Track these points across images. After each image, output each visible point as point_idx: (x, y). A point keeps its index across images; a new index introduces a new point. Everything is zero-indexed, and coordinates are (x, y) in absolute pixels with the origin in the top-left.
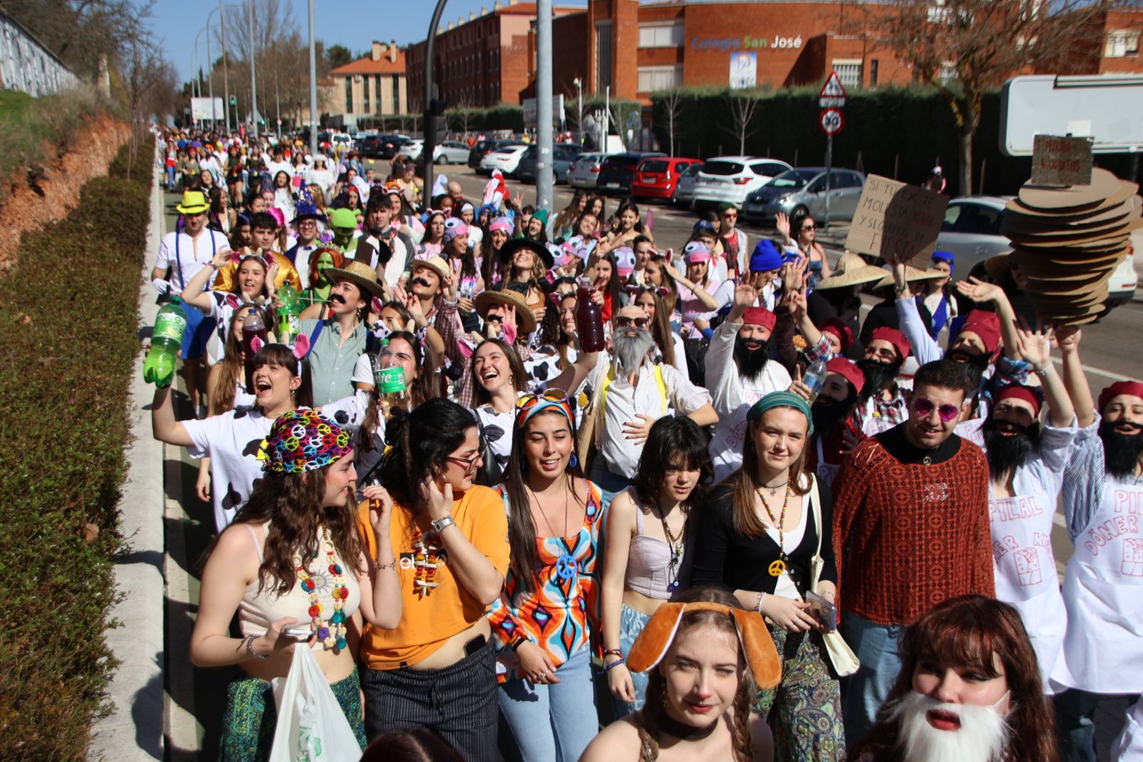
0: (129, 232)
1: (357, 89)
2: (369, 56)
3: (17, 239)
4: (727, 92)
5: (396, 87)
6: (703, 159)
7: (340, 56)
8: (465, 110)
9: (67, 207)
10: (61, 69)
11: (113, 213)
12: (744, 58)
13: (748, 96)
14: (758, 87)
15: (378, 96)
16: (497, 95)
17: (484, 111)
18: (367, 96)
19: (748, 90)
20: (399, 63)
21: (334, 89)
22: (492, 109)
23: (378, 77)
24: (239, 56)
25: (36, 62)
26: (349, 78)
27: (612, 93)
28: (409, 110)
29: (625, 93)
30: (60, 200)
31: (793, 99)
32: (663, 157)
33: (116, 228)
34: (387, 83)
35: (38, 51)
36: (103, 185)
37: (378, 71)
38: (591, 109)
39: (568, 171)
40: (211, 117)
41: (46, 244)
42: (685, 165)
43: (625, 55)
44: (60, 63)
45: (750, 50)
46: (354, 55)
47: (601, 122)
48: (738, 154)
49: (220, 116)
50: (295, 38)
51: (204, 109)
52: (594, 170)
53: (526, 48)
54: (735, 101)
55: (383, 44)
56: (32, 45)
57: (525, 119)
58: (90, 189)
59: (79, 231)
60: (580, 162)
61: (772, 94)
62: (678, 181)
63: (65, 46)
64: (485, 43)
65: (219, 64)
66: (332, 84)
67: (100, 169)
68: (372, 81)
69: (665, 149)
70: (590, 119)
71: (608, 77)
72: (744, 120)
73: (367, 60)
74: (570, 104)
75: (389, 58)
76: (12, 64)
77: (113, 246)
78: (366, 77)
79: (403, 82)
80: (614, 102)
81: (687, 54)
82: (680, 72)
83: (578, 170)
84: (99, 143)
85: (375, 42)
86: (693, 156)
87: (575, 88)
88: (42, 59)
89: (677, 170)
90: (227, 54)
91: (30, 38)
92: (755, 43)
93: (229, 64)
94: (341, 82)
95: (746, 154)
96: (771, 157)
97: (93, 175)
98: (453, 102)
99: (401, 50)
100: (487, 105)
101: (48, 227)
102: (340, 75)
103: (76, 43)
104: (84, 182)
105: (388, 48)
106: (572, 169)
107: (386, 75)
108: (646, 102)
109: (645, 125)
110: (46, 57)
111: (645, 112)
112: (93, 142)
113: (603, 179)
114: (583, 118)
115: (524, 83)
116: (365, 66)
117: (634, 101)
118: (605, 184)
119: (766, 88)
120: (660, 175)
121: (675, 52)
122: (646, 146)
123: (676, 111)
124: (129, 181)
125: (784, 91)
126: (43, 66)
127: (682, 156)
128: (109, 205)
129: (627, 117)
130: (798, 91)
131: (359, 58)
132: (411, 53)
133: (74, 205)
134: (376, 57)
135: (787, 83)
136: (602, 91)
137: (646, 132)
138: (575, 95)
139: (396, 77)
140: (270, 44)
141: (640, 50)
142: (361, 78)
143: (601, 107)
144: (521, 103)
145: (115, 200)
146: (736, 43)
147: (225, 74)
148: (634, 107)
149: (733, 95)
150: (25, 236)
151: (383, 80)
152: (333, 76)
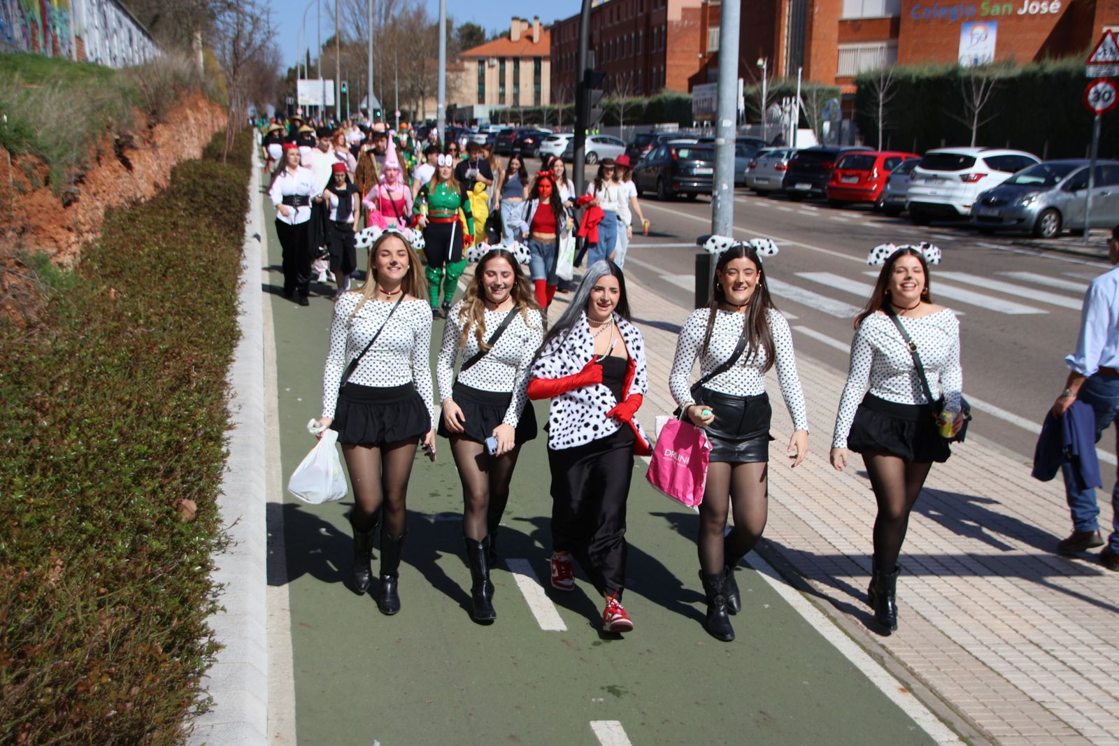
0: (226, 215)
1: (492, 75)
2: (508, 35)
3: (101, 213)
4: (956, 70)
5: (537, 72)
6: (921, 152)
7: (472, 35)
8: (621, 100)
9: (156, 186)
10: (150, 44)
11: (208, 194)
12: (979, 30)
13: (983, 75)
14: (996, 65)
15: (516, 83)
16: (661, 81)
17: (644, 101)
18: (502, 84)
19: (983, 68)
20: (542, 43)
21: (463, 75)
22: (654, 98)
23: (516, 60)
24: (353, 34)
25: (123, 34)
26: (481, 63)
27: (806, 76)
28: (553, 99)
29: (821, 77)
30: (149, 177)
31: (1047, 77)
32: (869, 151)
33: (212, 209)
34: (527, 68)
35: (126, 21)
36: (196, 168)
37: (516, 52)
38: (778, 96)
39: (747, 170)
40: (320, 103)
41: (132, 219)
42: (896, 161)
43: (824, 28)
44: (150, 38)
45: (988, 19)
46: (488, 35)
47: (790, 112)
48: (967, 144)
49: (330, 102)
50: (420, 14)
51: (312, 93)
52: (779, 168)
53: (699, 23)
54: (968, 81)
55: (524, 21)
56: (120, 14)
57: (694, 109)
58: (181, 170)
59: (171, 208)
60: (762, 157)
61: (1016, 71)
62: (888, 180)
63: (156, 18)
64: (648, 17)
65: (330, 44)
66: (462, 70)
67: (193, 151)
68: (509, 66)
69: (870, 141)
70: (776, 109)
71: (801, 56)
72: (977, 103)
73: (505, 40)
74: (752, 90)
75: (530, 38)
76: (97, 35)
77: (209, 226)
78: (502, 60)
79: (546, 67)
80: (807, 88)
81: (904, 26)
82: (893, 51)
83: (760, 170)
84: (192, 121)
85: (515, 19)
86: (908, 150)
87: (758, 70)
88: (130, 31)
89: (886, 167)
90: (339, 33)
91: (119, 6)
92: (996, 10)
93: (342, 45)
94: (473, 67)
95: (977, 145)
96: (1012, 147)
97: (185, 156)
98: (608, 90)
99: (546, 28)
100: (648, 94)
101: (135, 203)
102: (471, 59)
103: (169, 15)
104: (174, 163)
105: (530, 26)
106: (752, 167)
107: (526, 58)
108: (850, 89)
109: (845, 115)
110: (134, 28)
111: (846, 101)
112: (186, 118)
113: (790, 180)
114: (767, 107)
115: (694, 67)
116: (503, 48)
117: (831, 85)
118: (794, 184)
119: (1009, 64)
120: (865, 174)
121: (888, 25)
122: (845, 139)
123: (887, 94)
124: (225, 164)
125: (1034, 67)
126: (131, 40)
127: (892, 149)
128: (203, 187)
129: (823, 107)
130: (1052, 66)
131: (495, 38)
132: (557, 31)
133: (164, 184)
134: (515, 36)
135: (1039, 57)
136: (793, 73)
137: (846, 124)
138: (759, 79)
139: (538, 60)
140: (390, 21)
141: (843, 23)
142: (496, 62)
143: (791, 93)
144: (690, 90)
145: (210, 183)
146: (970, 10)
147: (338, 57)
148: (833, 93)
149: (963, 75)
150: (109, 211)
151: (522, 64)
152: (463, 60)
